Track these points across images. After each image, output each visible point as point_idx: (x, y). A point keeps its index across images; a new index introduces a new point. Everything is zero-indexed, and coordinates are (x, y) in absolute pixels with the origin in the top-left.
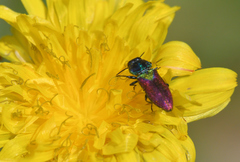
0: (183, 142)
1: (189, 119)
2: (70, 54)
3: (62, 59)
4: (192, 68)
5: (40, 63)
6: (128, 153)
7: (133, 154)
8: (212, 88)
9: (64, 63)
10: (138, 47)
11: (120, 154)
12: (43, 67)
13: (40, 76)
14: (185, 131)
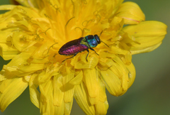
1: (134, 52)
2: (62, 4)
3: (56, 7)
4: (138, 20)
5: (42, 8)
6: (91, 69)
7: (94, 70)
8: (150, 33)
9: (57, 9)
10: (106, 4)
11: (86, 69)
12: (44, 11)
13: (41, 17)
14: (130, 60)
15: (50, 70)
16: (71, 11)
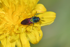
0: (39, 31)
1: (42, 25)
2: (11, 6)
3: (8, 7)
5: (2, 8)
6: (23, 33)
7: (24, 33)
8: (49, 17)
10: (30, 5)
11: (21, 33)
13: (2, 11)
14: (40, 28)
15: (6, 34)
16: (14, 8)
